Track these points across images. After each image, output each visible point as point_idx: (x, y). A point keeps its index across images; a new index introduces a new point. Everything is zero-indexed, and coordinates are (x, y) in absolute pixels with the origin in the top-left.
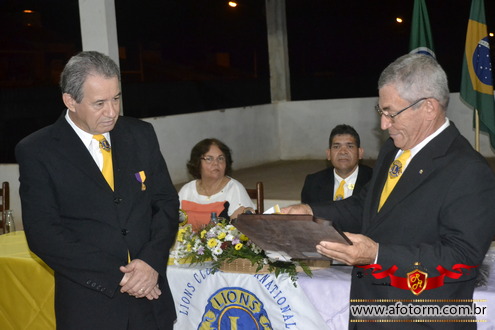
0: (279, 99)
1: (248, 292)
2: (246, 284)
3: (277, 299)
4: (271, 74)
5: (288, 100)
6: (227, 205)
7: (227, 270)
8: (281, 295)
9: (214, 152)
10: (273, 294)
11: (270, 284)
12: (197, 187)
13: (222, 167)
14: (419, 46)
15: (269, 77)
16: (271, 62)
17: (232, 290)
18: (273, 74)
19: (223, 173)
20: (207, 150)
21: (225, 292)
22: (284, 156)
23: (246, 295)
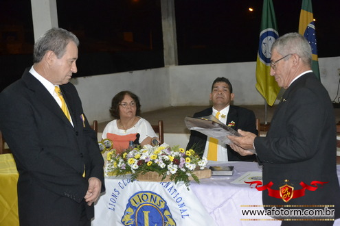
0: (170, 64)
1: (156, 194)
2: (155, 188)
3: (176, 199)
4: (165, 47)
5: (176, 65)
6: (138, 136)
7: (142, 179)
8: (178, 196)
9: (127, 100)
10: (174, 196)
11: (171, 189)
12: (117, 124)
13: (134, 109)
14: (267, 27)
15: (163, 49)
16: (164, 38)
17: (145, 193)
18: (165, 46)
19: (134, 113)
20: (123, 99)
21: (140, 195)
22: (174, 103)
23: (154, 196)
